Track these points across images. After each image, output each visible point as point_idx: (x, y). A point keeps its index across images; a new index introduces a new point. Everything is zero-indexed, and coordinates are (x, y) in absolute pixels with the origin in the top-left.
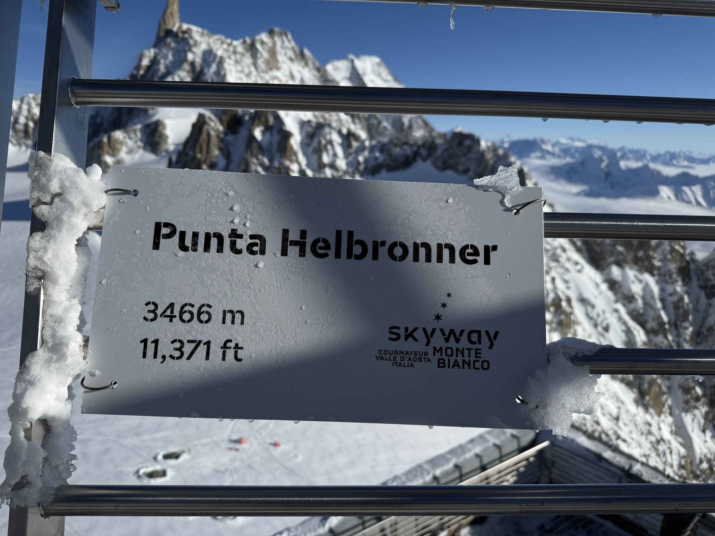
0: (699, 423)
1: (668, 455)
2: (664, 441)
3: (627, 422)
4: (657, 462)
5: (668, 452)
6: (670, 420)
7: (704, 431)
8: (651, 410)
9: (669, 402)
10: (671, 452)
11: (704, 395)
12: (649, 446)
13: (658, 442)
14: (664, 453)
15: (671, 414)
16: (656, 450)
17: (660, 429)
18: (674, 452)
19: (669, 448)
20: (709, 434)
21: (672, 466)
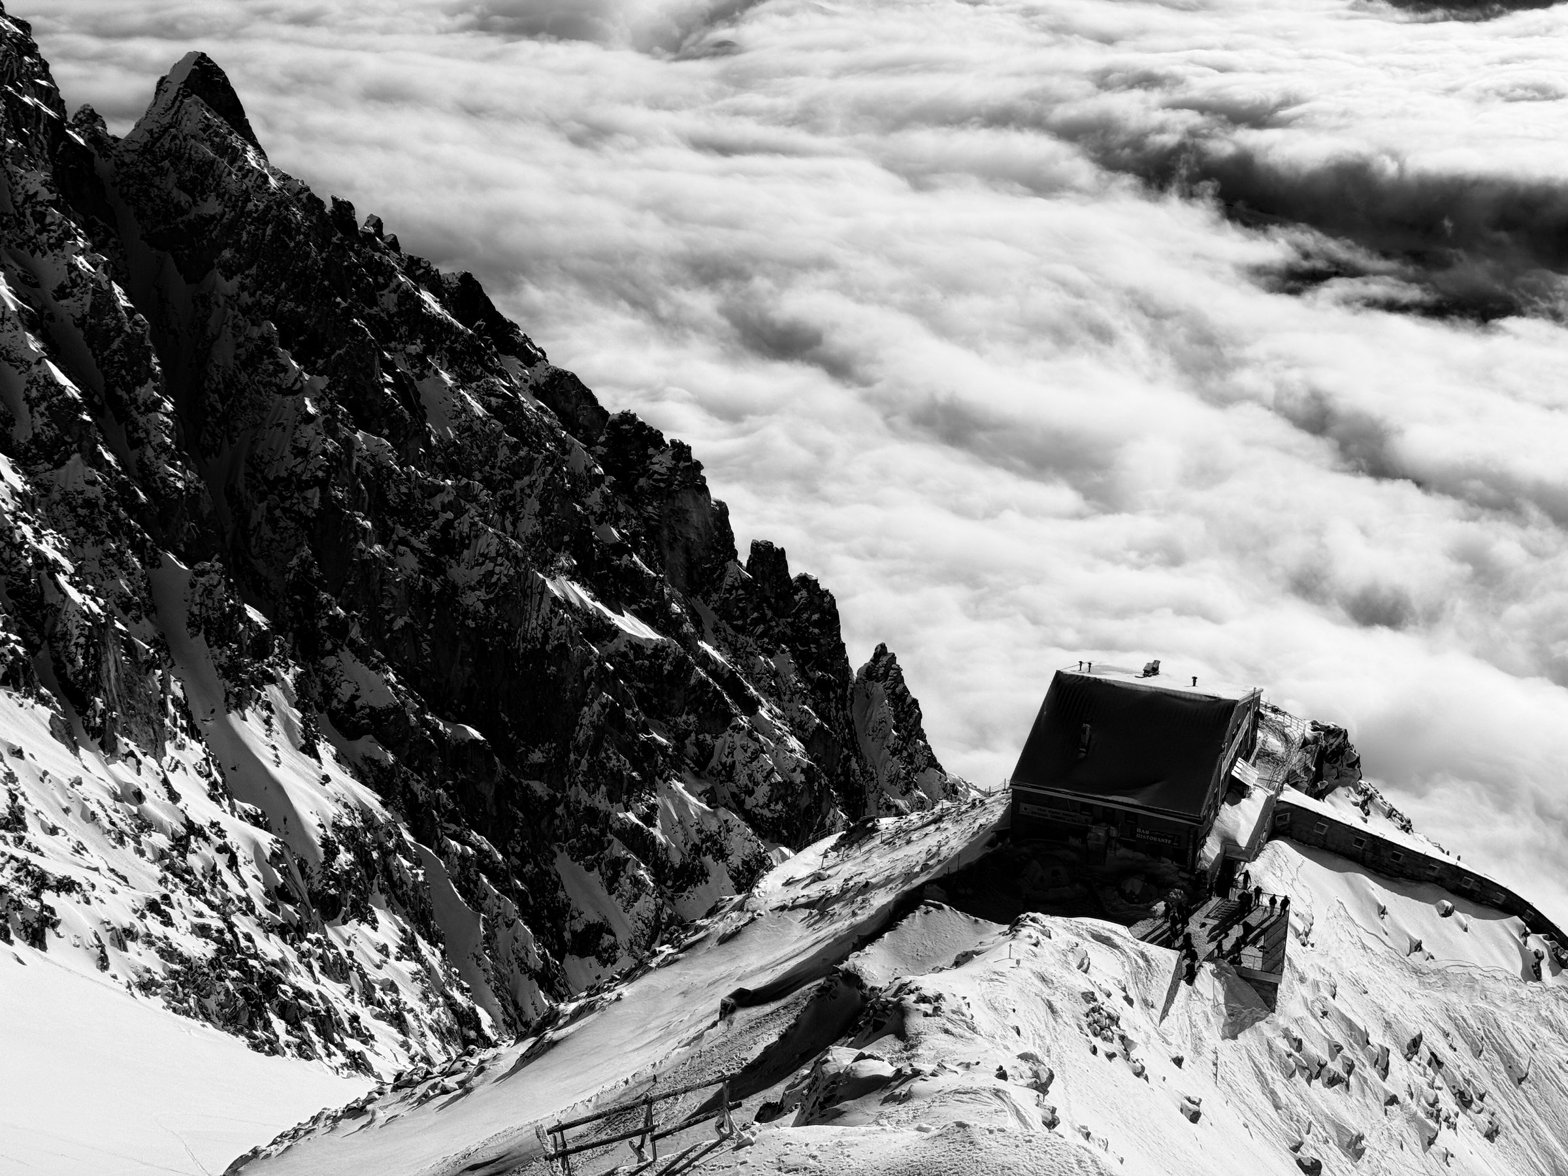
0: (288, 725)
1: (227, 876)
2: (199, 832)
3: (52, 820)
4: (200, 915)
5: (221, 862)
6: (195, 751)
7: (310, 750)
8: (126, 743)
9: (176, 688)
10: (233, 863)
11: (277, 626)
12: (156, 870)
13: (181, 844)
14: (213, 873)
15: (194, 732)
16: (182, 874)
17: (174, 797)
18: (243, 853)
19: (223, 849)
20: (326, 750)
21: (249, 908)
